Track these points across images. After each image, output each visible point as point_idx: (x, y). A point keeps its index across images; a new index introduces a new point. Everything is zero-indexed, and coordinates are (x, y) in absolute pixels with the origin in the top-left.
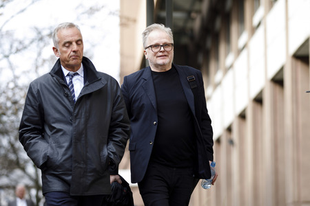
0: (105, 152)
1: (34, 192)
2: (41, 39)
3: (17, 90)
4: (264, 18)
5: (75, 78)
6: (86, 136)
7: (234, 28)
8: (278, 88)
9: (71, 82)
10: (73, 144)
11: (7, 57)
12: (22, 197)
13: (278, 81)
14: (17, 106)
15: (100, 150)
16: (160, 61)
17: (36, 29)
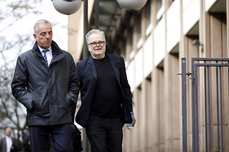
0: (68, 97)
1: (16, 131)
2: (21, 42)
3: (7, 72)
4: (152, 30)
5: (47, 53)
6: (56, 88)
7: (135, 36)
8: (160, 72)
9: (45, 56)
10: (49, 93)
11: (1, 52)
12: (9, 136)
13: (160, 68)
14: (7, 81)
15: (65, 96)
16: (97, 53)
17: (19, 36)
